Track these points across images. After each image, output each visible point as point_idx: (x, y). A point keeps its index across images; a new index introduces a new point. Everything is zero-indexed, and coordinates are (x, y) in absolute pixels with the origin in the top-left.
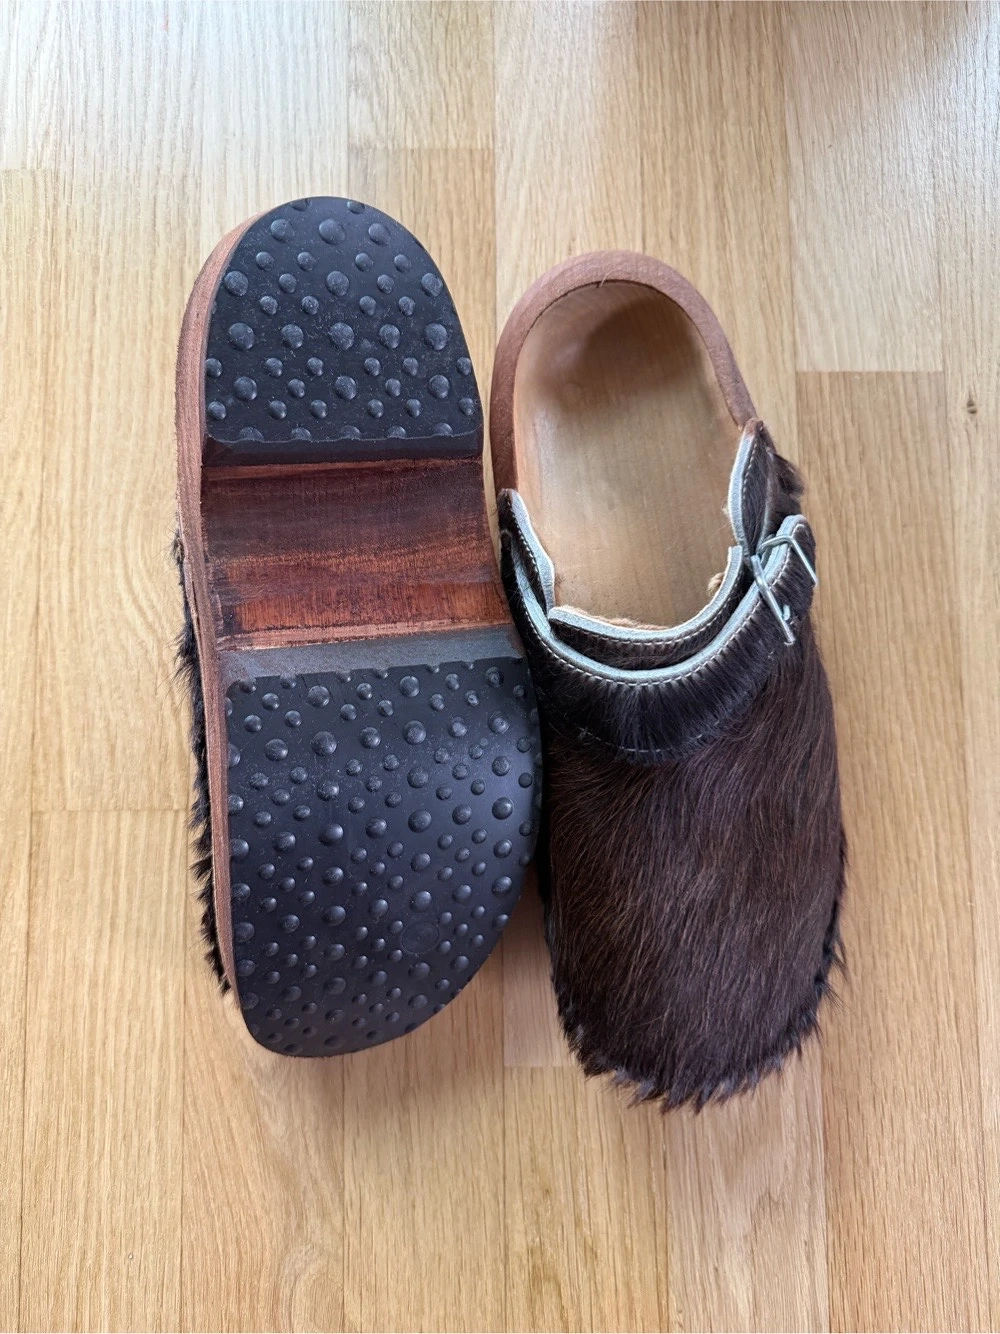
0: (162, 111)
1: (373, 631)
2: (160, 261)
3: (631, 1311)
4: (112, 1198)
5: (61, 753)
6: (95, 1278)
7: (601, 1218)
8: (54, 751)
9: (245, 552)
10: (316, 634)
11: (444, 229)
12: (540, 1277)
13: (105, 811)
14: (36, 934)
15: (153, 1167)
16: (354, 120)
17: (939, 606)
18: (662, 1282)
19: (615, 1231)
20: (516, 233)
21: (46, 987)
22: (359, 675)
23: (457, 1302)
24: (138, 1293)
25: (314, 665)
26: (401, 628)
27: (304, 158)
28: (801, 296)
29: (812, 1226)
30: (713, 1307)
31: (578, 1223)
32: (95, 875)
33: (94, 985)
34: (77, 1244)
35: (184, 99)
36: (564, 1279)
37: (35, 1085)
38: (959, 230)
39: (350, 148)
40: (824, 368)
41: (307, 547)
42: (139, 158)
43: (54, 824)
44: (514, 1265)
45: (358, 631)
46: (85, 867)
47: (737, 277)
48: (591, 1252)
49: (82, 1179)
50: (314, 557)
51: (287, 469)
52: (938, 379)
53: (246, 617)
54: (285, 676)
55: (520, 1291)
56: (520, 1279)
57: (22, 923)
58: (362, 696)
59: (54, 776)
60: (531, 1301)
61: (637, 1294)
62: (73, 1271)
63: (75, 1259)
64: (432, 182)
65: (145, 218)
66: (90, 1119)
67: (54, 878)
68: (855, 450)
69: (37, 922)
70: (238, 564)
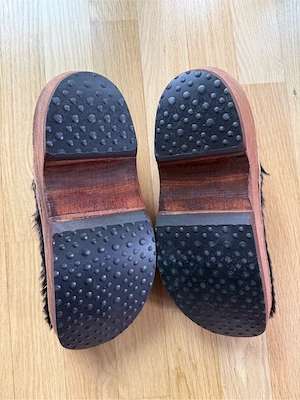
0: (28, 14)
1: (101, 213)
2: (32, 63)
3: (209, 384)
4: (42, 364)
5: (13, 224)
6: (38, 389)
7: (197, 356)
8: (11, 224)
9: (58, 189)
10: (82, 215)
11: (123, 46)
12: (180, 376)
13: (29, 241)
14: (10, 282)
15: (54, 353)
16: (92, 13)
17: (289, 156)
18: (218, 375)
19: (202, 360)
20: (146, 46)
21: (15, 299)
22: (97, 229)
23: (154, 386)
24: (53, 393)
25: (82, 226)
26: (110, 212)
27: (76, 26)
28: (239, 61)
29: (263, 353)
30: (234, 381)
31: (190, 359)
32: (27, 261)
33: (30, 297)
34: (32, 379)
35: (35, 9)
36: (187, 376)
37: (14, 330)
38: (287, 36)
39: (91, 22)
40: (248, 83)
41: (79, 186)
42: (23, 30)
43: (13, 246)
44: (171, 373)
45: (96, 213)
46: (24, 259)
47: (218, 57)
48: (195, 367)
49: (31, 359)
50: (81, 189)
51: (73, 161)
52: (284, 84)
53: (59, 211)
54: (73, 230)
55: (174, 382)
56: (174, 377)
57: (5, 279)
58: (98, 236)
59: (11, 231)
60: (177, 384)
61: (211, 379)
62: (31, 388)
63: (32, 384)
64: (118, 32)
65: (26, 49)
66: (32, 339)
67: (14, 264)
68: (259, 108)
69: (10, 278)
70: (56, 193)
